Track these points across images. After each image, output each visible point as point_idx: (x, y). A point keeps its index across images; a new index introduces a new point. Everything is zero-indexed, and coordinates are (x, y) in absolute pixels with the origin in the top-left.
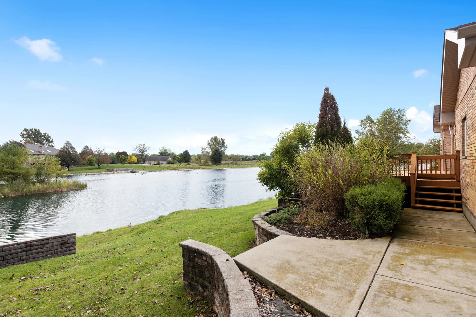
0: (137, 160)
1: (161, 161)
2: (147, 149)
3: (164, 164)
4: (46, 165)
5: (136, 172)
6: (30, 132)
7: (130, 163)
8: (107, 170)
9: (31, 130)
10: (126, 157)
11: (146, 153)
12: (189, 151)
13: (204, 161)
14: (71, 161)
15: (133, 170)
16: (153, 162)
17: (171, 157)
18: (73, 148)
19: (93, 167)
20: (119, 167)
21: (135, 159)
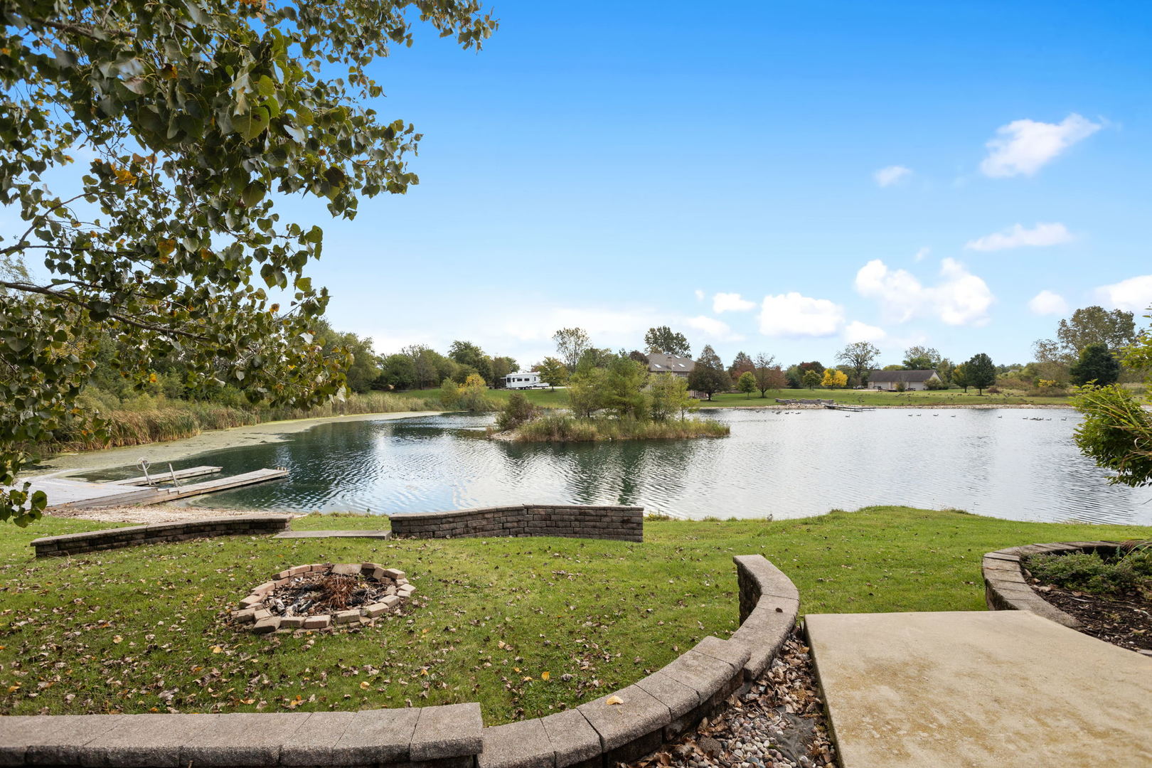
0: (848, 380)
1: (910, 382)
2: (871, 354)
3: (919, 391)
4: (666, 391)
5: (839, 409)
6: (658, 333)
7: (832, 387)
8: (777, 401)
9: (659, 330)
10: (819, 375)
11: (870, 364)
12: (989, 355)
13: (1049, 383)
14: (714, 383)
15: (831, 402)
16: (888, 386)
17: (938, 372)
18: (716, 358)
19: (751, 394)
20: (802, 396)
21: (842, 377)
